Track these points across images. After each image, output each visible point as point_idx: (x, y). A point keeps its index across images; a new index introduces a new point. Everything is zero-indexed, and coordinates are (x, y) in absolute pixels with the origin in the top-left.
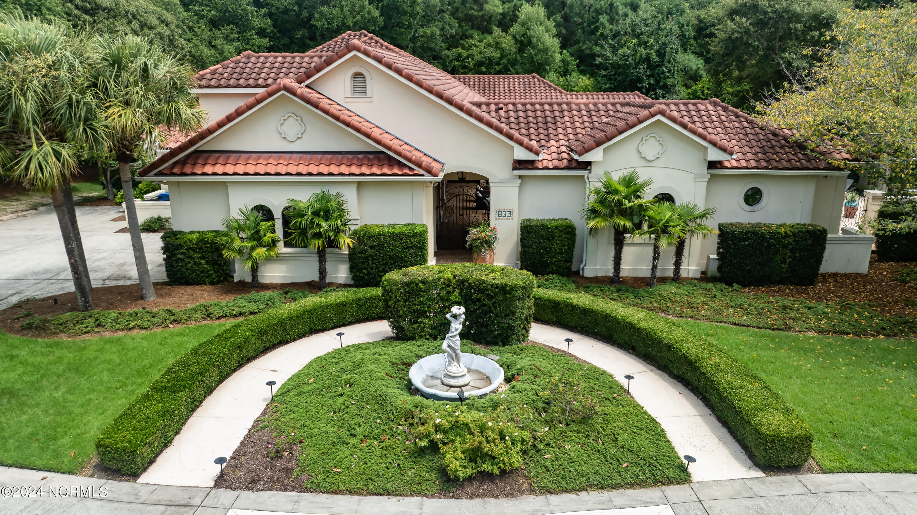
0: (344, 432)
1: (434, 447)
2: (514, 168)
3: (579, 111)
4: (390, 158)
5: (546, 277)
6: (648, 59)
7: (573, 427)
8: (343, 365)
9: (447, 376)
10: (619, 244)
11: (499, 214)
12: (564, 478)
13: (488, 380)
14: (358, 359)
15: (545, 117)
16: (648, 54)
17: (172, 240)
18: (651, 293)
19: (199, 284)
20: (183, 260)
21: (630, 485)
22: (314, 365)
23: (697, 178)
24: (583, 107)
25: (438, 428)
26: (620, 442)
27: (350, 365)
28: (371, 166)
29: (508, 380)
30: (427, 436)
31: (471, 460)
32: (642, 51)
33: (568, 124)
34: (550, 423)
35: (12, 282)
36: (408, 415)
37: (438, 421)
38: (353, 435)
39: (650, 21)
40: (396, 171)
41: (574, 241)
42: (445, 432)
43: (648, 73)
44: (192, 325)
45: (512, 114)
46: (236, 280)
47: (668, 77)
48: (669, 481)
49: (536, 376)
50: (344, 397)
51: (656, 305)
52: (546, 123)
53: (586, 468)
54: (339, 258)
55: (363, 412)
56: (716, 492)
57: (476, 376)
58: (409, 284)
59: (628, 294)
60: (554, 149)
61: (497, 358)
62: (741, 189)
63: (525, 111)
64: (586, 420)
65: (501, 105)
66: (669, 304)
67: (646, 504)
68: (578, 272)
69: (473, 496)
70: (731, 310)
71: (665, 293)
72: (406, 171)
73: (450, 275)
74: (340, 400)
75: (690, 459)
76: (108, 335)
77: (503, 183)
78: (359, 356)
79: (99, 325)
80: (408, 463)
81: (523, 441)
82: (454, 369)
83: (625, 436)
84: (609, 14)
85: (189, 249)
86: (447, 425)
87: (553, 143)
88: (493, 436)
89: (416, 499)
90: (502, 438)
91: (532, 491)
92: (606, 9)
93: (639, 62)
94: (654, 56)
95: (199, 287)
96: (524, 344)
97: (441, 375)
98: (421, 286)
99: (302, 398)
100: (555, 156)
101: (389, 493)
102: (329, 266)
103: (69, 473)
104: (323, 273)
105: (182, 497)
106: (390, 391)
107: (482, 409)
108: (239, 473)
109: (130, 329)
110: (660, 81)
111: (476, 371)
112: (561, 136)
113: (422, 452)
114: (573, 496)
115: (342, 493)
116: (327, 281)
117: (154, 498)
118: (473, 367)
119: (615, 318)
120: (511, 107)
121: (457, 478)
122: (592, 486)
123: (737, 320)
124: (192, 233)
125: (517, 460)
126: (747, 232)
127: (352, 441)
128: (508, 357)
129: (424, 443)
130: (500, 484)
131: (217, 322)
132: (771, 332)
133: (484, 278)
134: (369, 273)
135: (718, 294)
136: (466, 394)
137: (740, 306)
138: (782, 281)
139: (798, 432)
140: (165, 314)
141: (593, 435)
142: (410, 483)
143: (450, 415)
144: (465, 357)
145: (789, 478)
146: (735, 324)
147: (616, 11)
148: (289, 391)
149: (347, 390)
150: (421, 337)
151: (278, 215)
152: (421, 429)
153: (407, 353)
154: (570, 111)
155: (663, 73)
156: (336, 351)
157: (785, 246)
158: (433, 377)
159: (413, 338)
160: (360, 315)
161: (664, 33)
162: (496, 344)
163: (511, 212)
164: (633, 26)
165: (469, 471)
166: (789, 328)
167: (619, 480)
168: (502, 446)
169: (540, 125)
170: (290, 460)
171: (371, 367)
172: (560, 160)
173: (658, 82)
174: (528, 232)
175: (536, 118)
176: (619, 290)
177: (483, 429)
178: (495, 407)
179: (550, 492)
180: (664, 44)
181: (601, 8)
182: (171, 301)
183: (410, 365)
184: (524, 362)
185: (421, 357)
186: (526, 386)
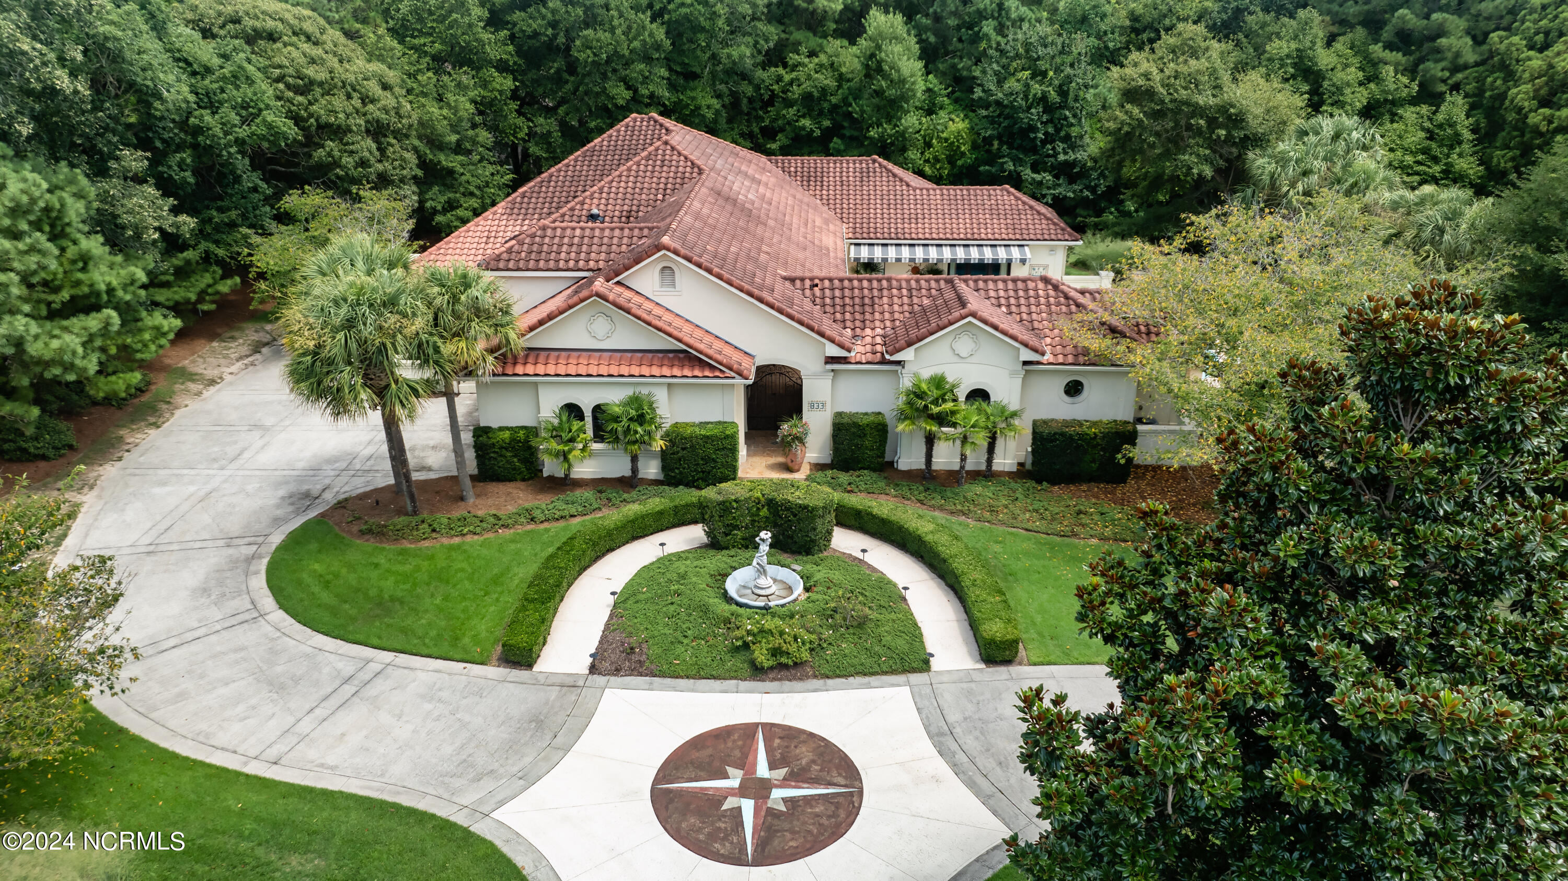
0: (678, 634)
1: (746, 646)
2: (826, 363)
3: (900, 289)
4: (700, 360)
5: (857, 473)
6: (1044, 98)
7: (851, 630)
8: (669, 576)
9: (756, 587)
10: (930, 440)
11: (812, 405)
12: (838, 667)
13: (790, 589)
14: (682, 570)
15: (863, 298)
16: (1044, 93)
17: (483, 439)
18: (957, 494)
19: (510, 480)
20: (495, 459)
21: (885, 673)
22: (644, 575)
23: (1013, 374)
24: (904, 284)
25: (749, 633)
26: (883, 643)
27: (675, 577)
28: (682, 367)
29: (807, 589)
30: (742, 638)
31: (773, 655)
32: (1037, 88)
33: (886, 307)
34: (834, 627)
35: (311, 473)
36: (727, 621)
37: (749, 627)
38: (686, 637)
39: (1050, 39)
40: (707, 373)
41: (886, 438)
42: (754, 635)
43: (1045, 118)
44: (520, 529)
45: (827, 292)
46: (545, 475)
47: (1072, 125)
48: (914, 670)
49: (829, 588)
50: (675, 606)
51: (959, 507)
52: (863, 305)
53: (856, 661)
54: (652, 455)
55: (692, 618)
56: (945, 678)
57: (781, 586)
58: (723, 502)
59: (934, 495)
60: (868, 339)
61: (798, 568)
62: (1060, 384)
63: (842, 289)
64: (861, 625)
65: (817, 281)
66: (972, 507)
67: (893, 685)
68: (891, 464)
69: (774, 680)
70: (1028, 515)
71: (970, 495)
72: (717, 374)
73: (759, 495)
74: (672, 608)
75: (932, 655)
76: (445, 541)
77: (816, 375)
78: (681, 567)
79: (434, 530)
80: (728, 657)
81: (811, 642)
82: (763, 581)
83: (889, 638)
84: (997, 19)
85: (501, 448)
86: (756, 630)
87: (868, 331)
88: (789, 639)
89: (734, 682)
90: (796, 639)
91: (815, 677)
92: (993, 11)
93: (1032, 104)
94: (1054, 96)
95: (512, 484)
96: (825, 554)
97: (751, 585)
98: (735, 505)
99: (640, 606)
100: (869, 348)
101: (714, 678)
102: (640, 464)
103: (482, 664)
104: (635, 470)
105: (569, 681)
106: (711, 601)
107: (782, 618)
108: (606, 664)
109: (464, 535)
110: (1061, 129)
111: (782, 582)
112: (877, 323)
113: (737, 649)
114: (843, 680)
115: (682, 677)
116: (640, 476)
117: (550, 681)
118: (779, 578)
119: (907, 529)
120: (827, 283)
121: (763, 668)
122: (858, 674)
123: (1029, 525)
124: (501, 429)
125: (805, 655)
126: (1055, 434)
127: (686, 641)
128: (810, 568)
129: (739, 643)
130: (793, 672)
131: (542, 526)
132: (1059, 539)
133: (790, 498)
134: (681, 473)
135: (1021, 497)
136: (771, 604)
137: (1037, 511)
138: (1092, 479)
139: (1008, 637)
140: (492, 520)
141: (864, 637)
142: (729, 671)
143: (758, 622)
144: (772, 570)
145: (1002, 669)
146: (1027, 530)
147: (1007, 13)
148: (627, 599)
149: (676, 599)
150: (734, 547)
151: (588, 414)
152: (737, 633)
153: (723, 566)
154: (890, 288)
155: (1066, 118)
156: (659, 560)
157: (1094, 447)
158: (745, 587)
159: (727, 548)
160: (676, 521)
161: (1069, 59)
162: (800, 553)
163: (824, 404)
164: (1027, 46)
165: (771, 663)
166: (1075, 535)
167: (878, 669)
168: (795, 645)
169: (857, 308)
170: (641, 654)
171: (694, 579)
172: (874, 353)
173: (1058, 130)
174: (839, 429)
175: (852, 298)
176: (927, 490)
177: (782, 633)
178: (792, 616)
179: (828, 677)
180: (1068, 77)
181: (985, 9)
182: (490, 502)
183: (726, 575)
184: (820, 574)
185: (735, 569)
186: (820, 597)
